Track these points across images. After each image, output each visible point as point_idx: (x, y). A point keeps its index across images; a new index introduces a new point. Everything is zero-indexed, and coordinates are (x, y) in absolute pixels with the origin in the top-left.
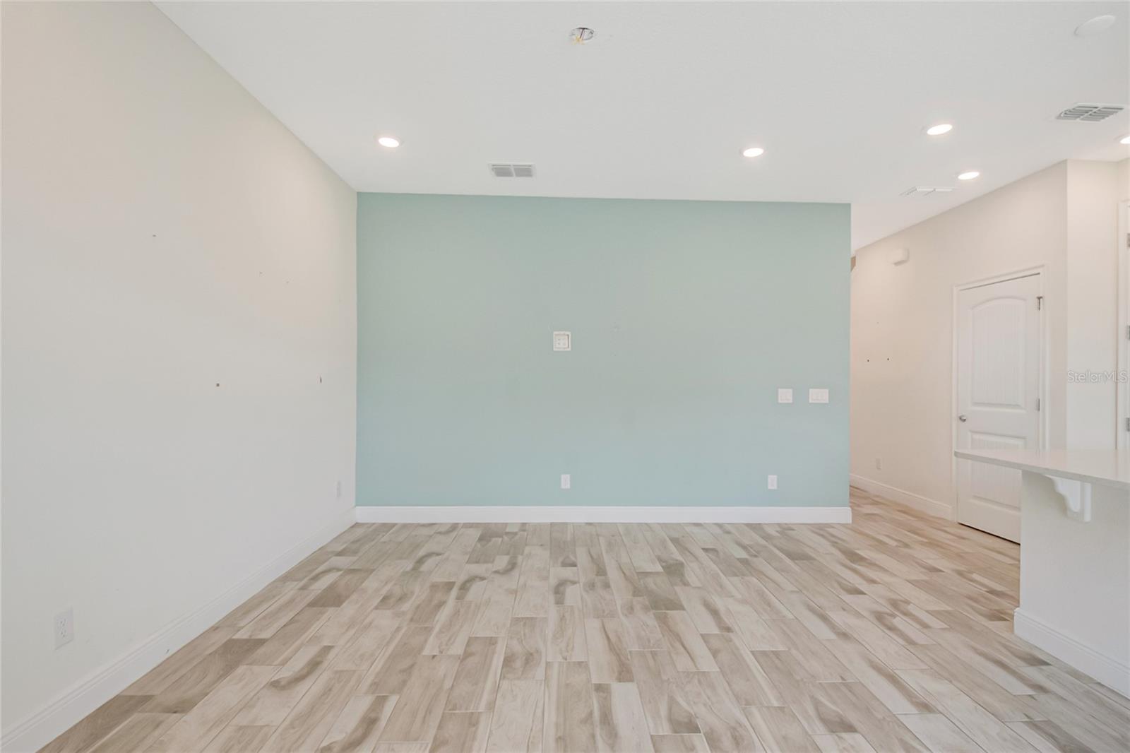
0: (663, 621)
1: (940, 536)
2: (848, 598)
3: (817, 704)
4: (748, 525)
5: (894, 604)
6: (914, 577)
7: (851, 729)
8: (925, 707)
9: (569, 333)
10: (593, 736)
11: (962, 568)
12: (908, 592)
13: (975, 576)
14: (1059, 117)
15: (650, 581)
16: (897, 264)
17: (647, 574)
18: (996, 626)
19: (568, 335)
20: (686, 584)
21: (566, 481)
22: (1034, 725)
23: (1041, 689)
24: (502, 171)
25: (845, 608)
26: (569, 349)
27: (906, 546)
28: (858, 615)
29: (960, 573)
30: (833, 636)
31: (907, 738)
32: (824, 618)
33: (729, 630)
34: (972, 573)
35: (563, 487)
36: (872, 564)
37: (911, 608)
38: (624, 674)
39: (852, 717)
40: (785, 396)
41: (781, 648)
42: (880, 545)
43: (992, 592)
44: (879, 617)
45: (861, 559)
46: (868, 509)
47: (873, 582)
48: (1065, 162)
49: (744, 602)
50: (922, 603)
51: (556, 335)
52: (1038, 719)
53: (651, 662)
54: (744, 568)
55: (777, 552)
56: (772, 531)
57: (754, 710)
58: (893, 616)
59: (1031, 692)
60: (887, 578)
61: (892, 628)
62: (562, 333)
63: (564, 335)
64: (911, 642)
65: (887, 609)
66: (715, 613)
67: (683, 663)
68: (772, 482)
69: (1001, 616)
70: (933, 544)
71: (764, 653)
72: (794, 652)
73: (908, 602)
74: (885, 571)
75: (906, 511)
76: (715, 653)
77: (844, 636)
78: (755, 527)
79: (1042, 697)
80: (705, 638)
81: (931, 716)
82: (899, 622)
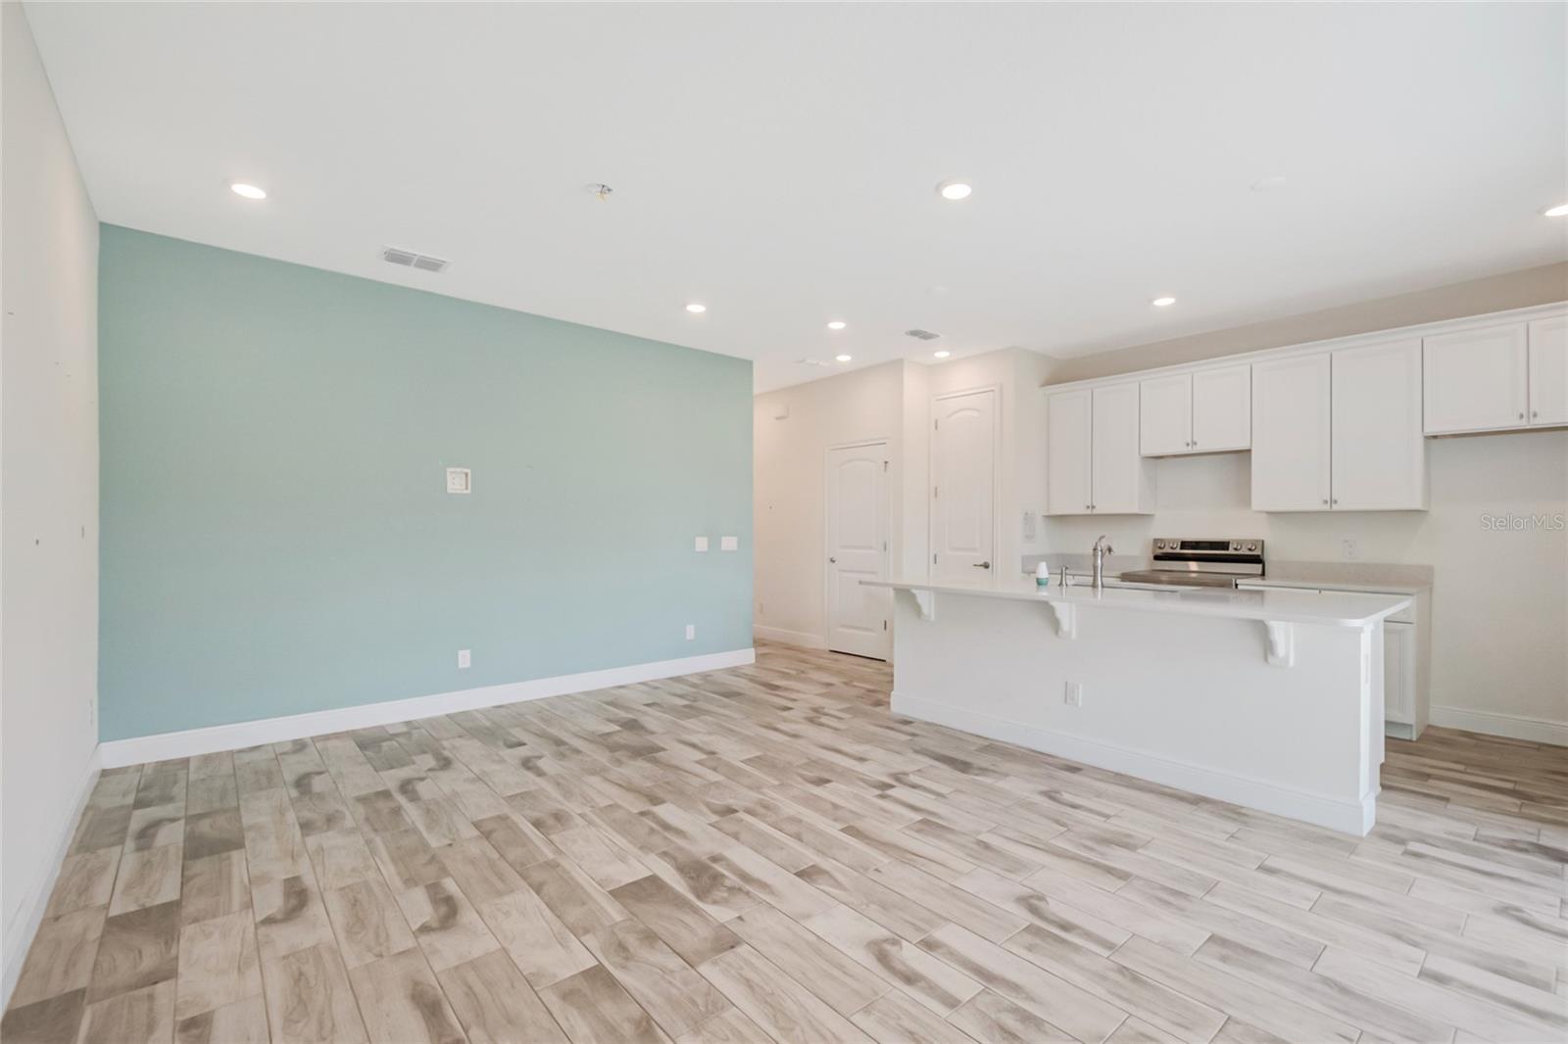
0: (656, 762)
1: (821, 662)
2: (785, 714)
3: (801, 776)
4: (671, 679)
5: (815, 710)
6: (819, 692)
7: (828, 781)
8: (861, 759)
9: (468, 471)
10: (666, 838)
11: (845, 680)
12: (820, 702)
13: (855, 683)
14: (907, 333)
15: (616, 738)
16: (778, 419)
17: (609, 734)
18: (878, 709)
19: (466, 474)
20: (652, 733)
21: (464, 659)
22: (916, 752)
23: (913, 735)
24: (396, 257)
25: (785, 720)
26: (469, 491)
27: (803, 672)
28: (796, 722)
29: (846, 683)
30: (788, 738)
31: (861, 776)
32: (776, 729)
33: (713, 753)
34: (851, 681)
35: (461, 665)
36: (786, 689)
37: (826, 710)
38: (655, 800)
39: (826, 776)
40: (702, 544)
41: (758, 754)
42: (785, 675)
43: (869, 691)
44: (811, 720)
45: (777, 687)
46: (764, 650)
47: (795, 700)
48: (901, 361)
49: (710, 733)
50: (831, 706)
51: (451, 472)
52: (918, 748)
53: (669, 788)
54: (692, 710)
55: (709, 694)
56: (695, 680)
57: (765, 790)
58: (819, 718)
59: (910, 738)
60: (801, 696)
61: (822, 725)
62: (459, 470)
63: (462, 472)
64: (836, 729)
65: (812, 714)
66: (694, 746)
67: (696, 782)
68: (690, 632)
69: (878, 703)
70: (819, 668)
71: (750, 760)
72: (768, 753)
73: (823, 708)
74: (798, 691)
75: (790, 648)
76: (715, 769)
77: (795, 736)
78: (678, 679)
79: (916, 739)
80: (698, 762)
81: (867, 763)
82: (824, 720)
